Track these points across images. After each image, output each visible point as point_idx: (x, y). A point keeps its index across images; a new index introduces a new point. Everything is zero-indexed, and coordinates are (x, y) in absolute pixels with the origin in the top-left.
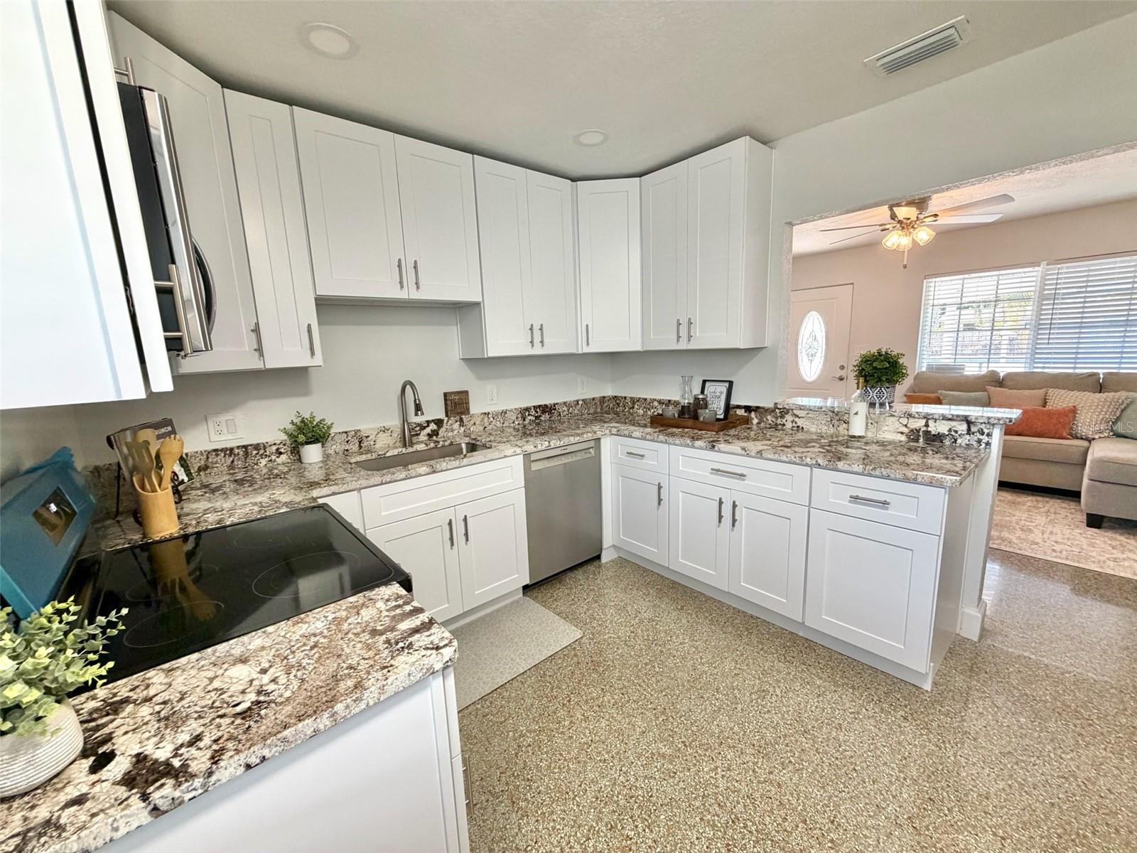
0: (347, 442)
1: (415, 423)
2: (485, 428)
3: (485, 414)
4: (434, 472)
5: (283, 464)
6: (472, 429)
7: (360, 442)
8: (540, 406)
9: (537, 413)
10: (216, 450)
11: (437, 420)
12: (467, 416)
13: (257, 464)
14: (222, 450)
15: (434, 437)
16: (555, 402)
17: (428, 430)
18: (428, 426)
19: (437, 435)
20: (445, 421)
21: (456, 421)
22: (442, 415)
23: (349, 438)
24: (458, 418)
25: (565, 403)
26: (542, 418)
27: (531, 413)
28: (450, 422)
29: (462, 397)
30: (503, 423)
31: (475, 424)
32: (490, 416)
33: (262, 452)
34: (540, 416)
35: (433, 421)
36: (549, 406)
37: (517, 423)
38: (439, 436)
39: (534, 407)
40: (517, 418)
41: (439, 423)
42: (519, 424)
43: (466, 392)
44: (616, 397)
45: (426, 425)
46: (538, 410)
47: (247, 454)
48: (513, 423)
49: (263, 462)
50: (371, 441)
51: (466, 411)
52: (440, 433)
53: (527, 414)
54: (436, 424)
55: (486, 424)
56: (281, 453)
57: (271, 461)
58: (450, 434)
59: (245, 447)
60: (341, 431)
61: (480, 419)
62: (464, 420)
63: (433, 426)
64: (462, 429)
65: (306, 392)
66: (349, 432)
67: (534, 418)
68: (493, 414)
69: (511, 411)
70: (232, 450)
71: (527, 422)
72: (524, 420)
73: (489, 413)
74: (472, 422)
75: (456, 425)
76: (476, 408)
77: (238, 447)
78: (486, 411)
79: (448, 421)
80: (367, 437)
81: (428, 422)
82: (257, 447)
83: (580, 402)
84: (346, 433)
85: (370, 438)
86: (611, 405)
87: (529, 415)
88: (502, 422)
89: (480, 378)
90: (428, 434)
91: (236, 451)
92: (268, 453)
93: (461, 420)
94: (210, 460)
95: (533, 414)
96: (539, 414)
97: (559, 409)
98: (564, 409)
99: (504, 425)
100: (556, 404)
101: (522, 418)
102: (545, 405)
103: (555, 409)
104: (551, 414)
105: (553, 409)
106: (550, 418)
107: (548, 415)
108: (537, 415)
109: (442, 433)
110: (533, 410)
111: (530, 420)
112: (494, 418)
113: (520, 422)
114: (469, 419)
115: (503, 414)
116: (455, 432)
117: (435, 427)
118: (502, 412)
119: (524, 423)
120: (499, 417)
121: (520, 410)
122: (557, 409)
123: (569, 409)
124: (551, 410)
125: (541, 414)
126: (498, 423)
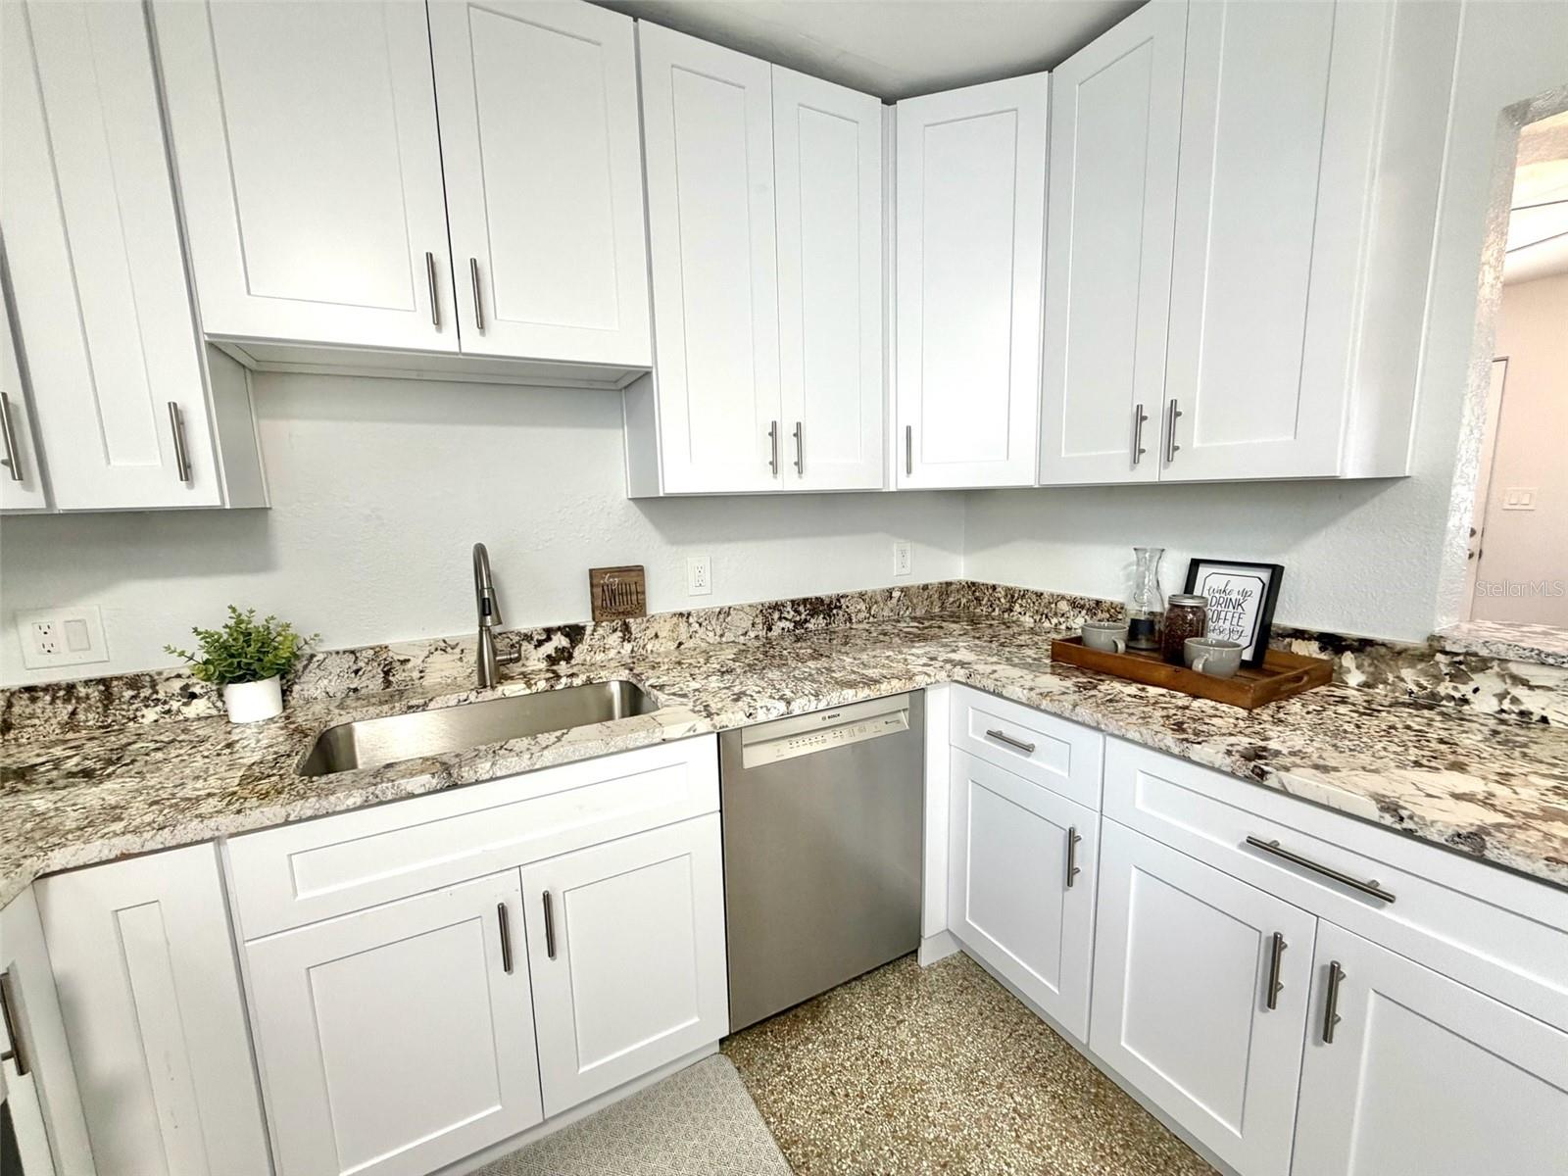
0: (356, 672)
1: (518, 634)
2: (680, 644)
3: (681, 615)
4: (455, 786)
5: (199, 719)
6: (649, 647)
7: (387, 673)
8: (805, 601)
9: (800, 614)
10: (29, 689)
11: (569, 627)
12: (639, 620)
13: (134, 719)
14: (46, 689)
15: (563, 663)
16: (841, 592)
17: (549, 648)
18: (549, 639)
19: (569, 658)
20: (589, 631)
21: (615, 631)
22: (582, 616)
23: (361, 664)
24: (617, 623)
25: (862, 595)
26: (810, 626)
27: (785, 615)
28: (600, 631)
29: (627, 580)
30: (722, 636)
31: (656, 636)
32: (691, 620)
33: (146, 692)
34: (806, 621)
35: (559, 629)
36: (827, 601)
37: (752, 634)
38: (573, 662)
39: (793, 602)
40: (753, 625)
41: (574, 633)
42: (757, 637)
43: (639, 570)
44: (973, 584)
45: (544, 637)
46: (801, 608)
47: (108, 697)
48: (745, 634)
49: (150, 715)
50: (411, 670)
51: (639, 608)
52: (576, 653)
53: (776, 616)
54: (567, 635)
55: (683, 637)
56: (193, 696)
57: (169, 711)
58: (599, 657)
59: (105, 682)
60: (341, 648)
61: (668, 626)
62: (633, 628)
63: (560, 641)
64: (628, 647)
65: (264, 564)
66: (361, 650)
67: (791, 626)
68: (699, 618)
69: (742, 609)
70: (71, 688)
71: (776, 632)
72: (770, 629)
73: (689, 614)
74: (650, 633)
75: (614, 639)
76: (660, 600)
77: (87, 683)
78: (684, 609)
79: (594, 630)
80: (404, 662)
81: (549, 632)
82: (134, 682)
83: (896, 594)
84: (353, 652)
85: (409, 665)
86: (964, 601)
87: (780, 619)
88: (719, 632)
89: (673, 541)
90: (549, 656)
91: (82, 691)
92: (161, 696)
93: (626, 628)
94: (16, 710)
95: (789, 617)
96: (803, 617)
97: (848, 607)
98: (859, 607)
99: (724, 639)
100: (842, 597)
101: (764, 624)
102: (816, 598)
103: (840, 607)
104: (830, 616)
105: (836, 607)
106: (827, 625)
107: (824, 618)
108: (798, 619)
109: (580, 653)
110: (789, 609)
111: (783, 629)
112: (700, 625)
113: (760, 633)
114: (643, 626)
115: (722, 616)
116: (612, 653)
117: (564, 642)
118: (720, 613)
119: (769, 634)
120: (713, 622)
121: (760, 607)
122: (844, 607)
123: (870, 608)
124: (831, 610)
125: (808, 617)
126: (711, 634)
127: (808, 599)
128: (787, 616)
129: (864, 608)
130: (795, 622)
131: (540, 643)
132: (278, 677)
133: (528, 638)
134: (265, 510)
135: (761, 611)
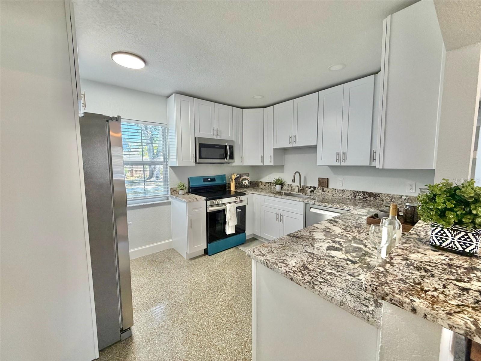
2: (333, 195)
3: (334, 189)
6: (327, 194)
7: (291, 188)
8: (367, 193)
9: (365, 195)
12: (326, 188)
14: (267, 182)
16: (380, 192)
17: (310, 190)
18: (311, 188)
19: (313, 192)
20: (317, 188)
21: (321, 189)
22: (317, 186)
24: (322, 188)
25: (388, 195)
26: (368, 199)
28: (319, 189)
30: (343, 195)
31: (328, 192)
32: (336, 190)
33: (273, 184)
34: (367, 197)
36: (375, 194)
37: (351, 197)
39: (363, 192)
40: (351, 195)
41: (315, 188)
42: (352, 198)
43: (328, 179)
46: (365, 194)
47: (271, 184)
48: (349, 196)
49: (273, 187)
51: (327, 186)
53: (358, 194)
55: (334, 194)
58: (318, 193)
59: (271, 183)
61: (331, 190)
62: (324, 189)
63: (312, 189)
64: (323, 193)
65: (283, 172)
67: (362, 198)
68: (338, 190)
69: (348, 191)
70: (269, 183)
71: (357, 198)
72: (355, 197)
73: (336, 189)
74: (327, 191)
75: (321, 191)
76: (331, 185)
78: (335, 188)
80: (293, 187)
81: (311, 187)
83: (404, 197)
84: (289, 185)
87: (359, 195)
89: (335, 174)
90: (310, 191)
93: (323, 189)
94: (266, 184)
95: (362, 195)
96: (366, 196)
97: (382, 197)
98: (387, 198)
99: (343, 196)
100: (380, 194)
101: (354, 195)
102: (371, 192)
103: (379, 196)
104: (375, 198)
105: (378, 196)
106: (374, 200)
107: (373, 198)
108: (364, 196)
109: (315, 192)
110: (362, 193)
111: (359, 198)
112: (338, 192)
113: (353, 197)
114: (326, 190)
115: (343, 191)
116: (320, 193)
117: (313, 189)
118: (343, 190)
119: (355, 198)
120: (341, 192)
121: (353, 191)
122: (381, 196)
123: (391, 199)
124: (376, 196)
125: (368, 197)
126: (340, 194)
127: (368, 192)
128: (360, 195)
129: (389, 198)
130: (363, 197)
131: (309, 189)
132: (280, 185)
133: (308, 187)
134: (284, 166)
135: (353, 192)
